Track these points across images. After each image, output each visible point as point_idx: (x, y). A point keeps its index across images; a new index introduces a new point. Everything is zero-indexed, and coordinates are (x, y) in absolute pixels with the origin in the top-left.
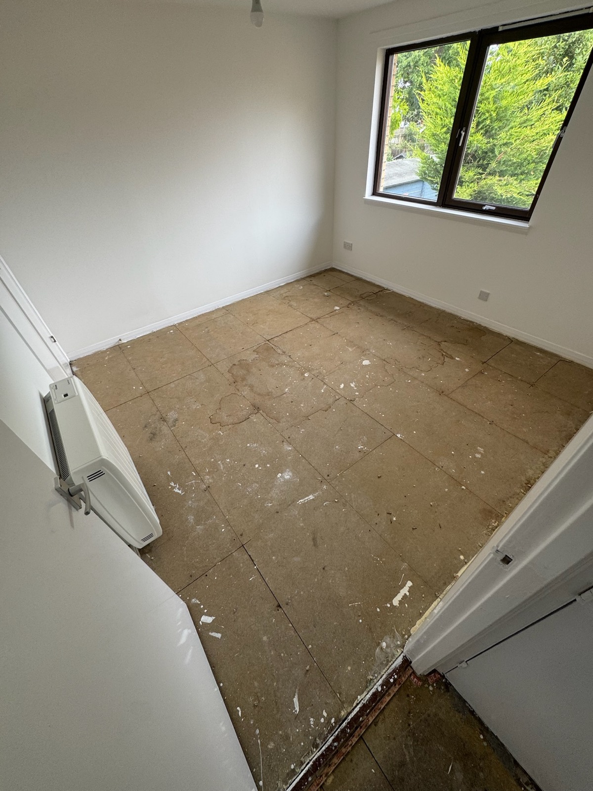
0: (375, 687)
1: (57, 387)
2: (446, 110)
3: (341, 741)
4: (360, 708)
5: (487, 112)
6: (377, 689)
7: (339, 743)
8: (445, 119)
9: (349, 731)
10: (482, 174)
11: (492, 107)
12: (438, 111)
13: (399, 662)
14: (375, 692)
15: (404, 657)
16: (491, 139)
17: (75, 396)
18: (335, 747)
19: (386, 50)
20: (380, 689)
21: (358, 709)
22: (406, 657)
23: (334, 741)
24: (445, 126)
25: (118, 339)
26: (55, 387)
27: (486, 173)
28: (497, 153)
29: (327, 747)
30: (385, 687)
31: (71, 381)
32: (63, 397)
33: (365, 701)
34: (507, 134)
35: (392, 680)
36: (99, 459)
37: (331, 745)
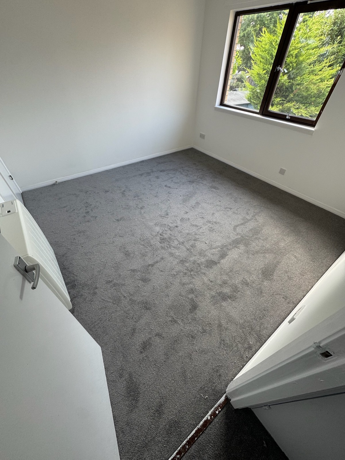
0: (207, 416)
1: (4, 206)
2: (266, 60)
3: (182, 454)
4: (196, 431)
5: (291, 63)
6: (207, 418)
7: (180, 456)
8: (265, 65)
9: (187, 447)
10: (285, 100)
11: (294, 60)
12: (262, 60)
13: (222, 399)
14: (206, 420)
15: (226, 396)
16: (291, 80)
17: (15, 213)
18: (178, 458)
19: (236, 12)
20: (209, 418)
21: (195, 432)
22: (227, 397)
23: (177, 454)
24: (265, 69)
25: (55, 181)
26: (2, 206)
27: (287, 100)
28: (294, 89)
29: (172, 458)
30: (212, 417)
31: (14, 202)
32: (7, 212)
33: (199, 426)
34: (301, 78)
35: (217, 412)
36: (26, 256)
37: (175, 457)
